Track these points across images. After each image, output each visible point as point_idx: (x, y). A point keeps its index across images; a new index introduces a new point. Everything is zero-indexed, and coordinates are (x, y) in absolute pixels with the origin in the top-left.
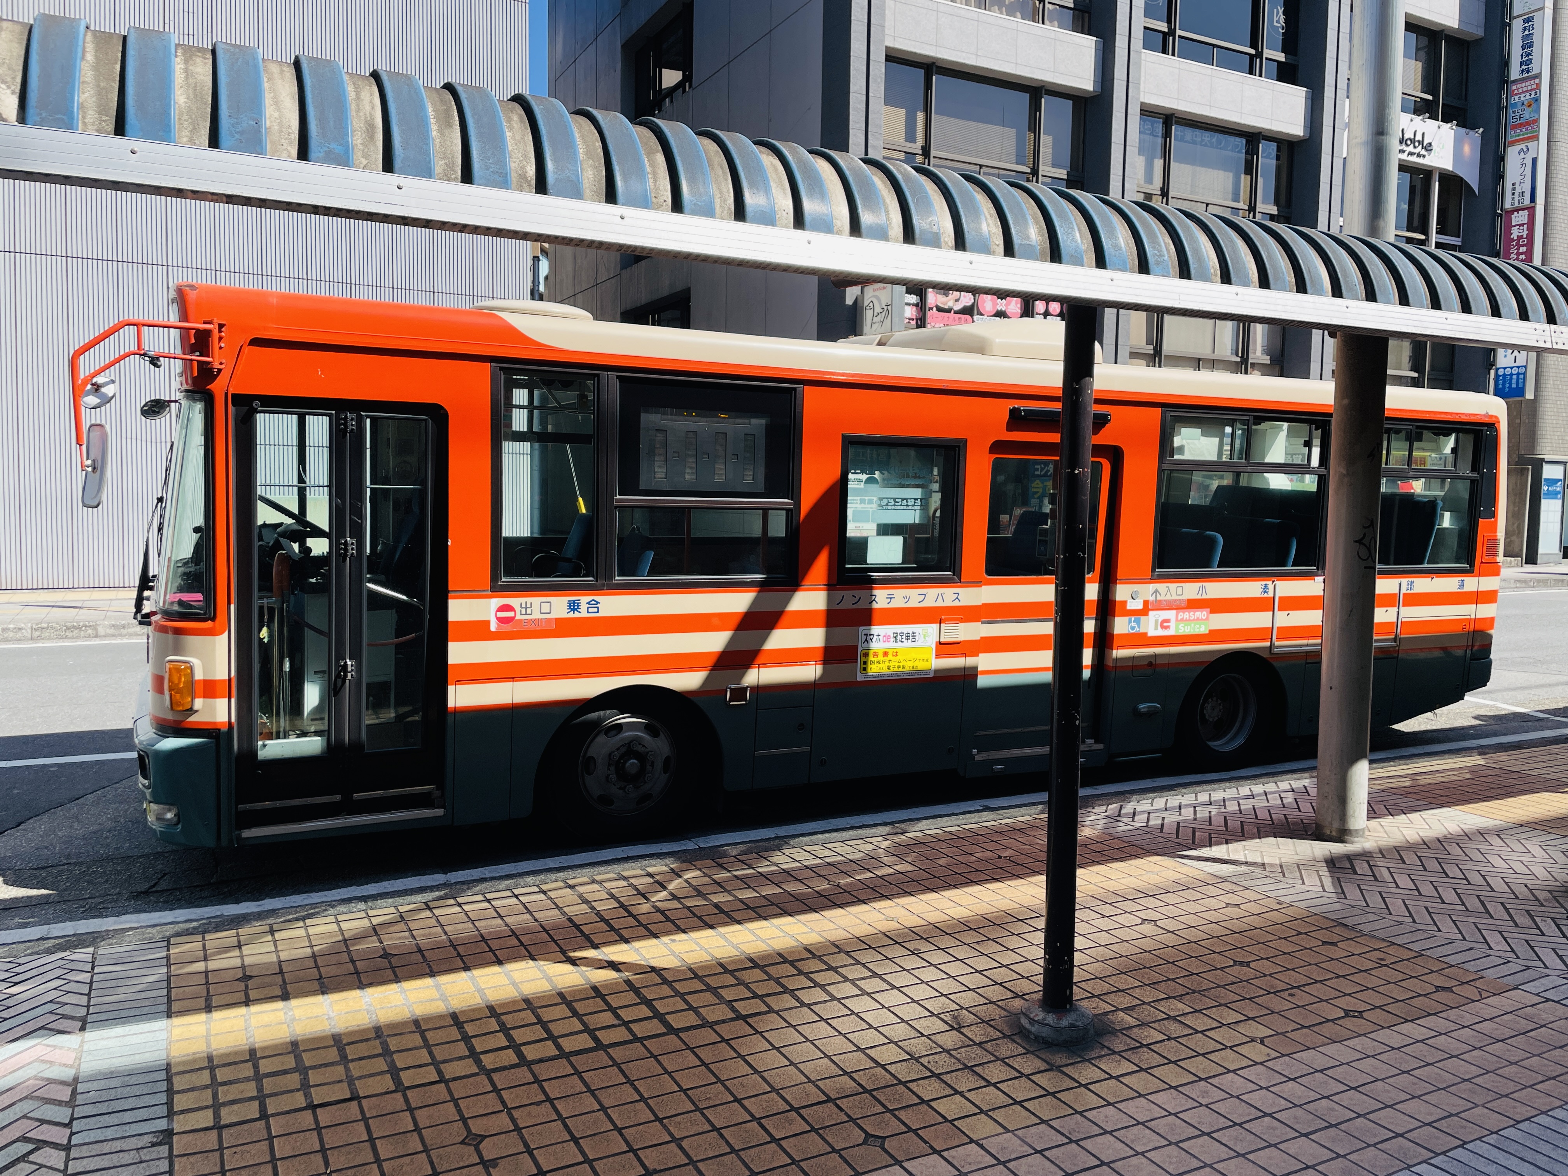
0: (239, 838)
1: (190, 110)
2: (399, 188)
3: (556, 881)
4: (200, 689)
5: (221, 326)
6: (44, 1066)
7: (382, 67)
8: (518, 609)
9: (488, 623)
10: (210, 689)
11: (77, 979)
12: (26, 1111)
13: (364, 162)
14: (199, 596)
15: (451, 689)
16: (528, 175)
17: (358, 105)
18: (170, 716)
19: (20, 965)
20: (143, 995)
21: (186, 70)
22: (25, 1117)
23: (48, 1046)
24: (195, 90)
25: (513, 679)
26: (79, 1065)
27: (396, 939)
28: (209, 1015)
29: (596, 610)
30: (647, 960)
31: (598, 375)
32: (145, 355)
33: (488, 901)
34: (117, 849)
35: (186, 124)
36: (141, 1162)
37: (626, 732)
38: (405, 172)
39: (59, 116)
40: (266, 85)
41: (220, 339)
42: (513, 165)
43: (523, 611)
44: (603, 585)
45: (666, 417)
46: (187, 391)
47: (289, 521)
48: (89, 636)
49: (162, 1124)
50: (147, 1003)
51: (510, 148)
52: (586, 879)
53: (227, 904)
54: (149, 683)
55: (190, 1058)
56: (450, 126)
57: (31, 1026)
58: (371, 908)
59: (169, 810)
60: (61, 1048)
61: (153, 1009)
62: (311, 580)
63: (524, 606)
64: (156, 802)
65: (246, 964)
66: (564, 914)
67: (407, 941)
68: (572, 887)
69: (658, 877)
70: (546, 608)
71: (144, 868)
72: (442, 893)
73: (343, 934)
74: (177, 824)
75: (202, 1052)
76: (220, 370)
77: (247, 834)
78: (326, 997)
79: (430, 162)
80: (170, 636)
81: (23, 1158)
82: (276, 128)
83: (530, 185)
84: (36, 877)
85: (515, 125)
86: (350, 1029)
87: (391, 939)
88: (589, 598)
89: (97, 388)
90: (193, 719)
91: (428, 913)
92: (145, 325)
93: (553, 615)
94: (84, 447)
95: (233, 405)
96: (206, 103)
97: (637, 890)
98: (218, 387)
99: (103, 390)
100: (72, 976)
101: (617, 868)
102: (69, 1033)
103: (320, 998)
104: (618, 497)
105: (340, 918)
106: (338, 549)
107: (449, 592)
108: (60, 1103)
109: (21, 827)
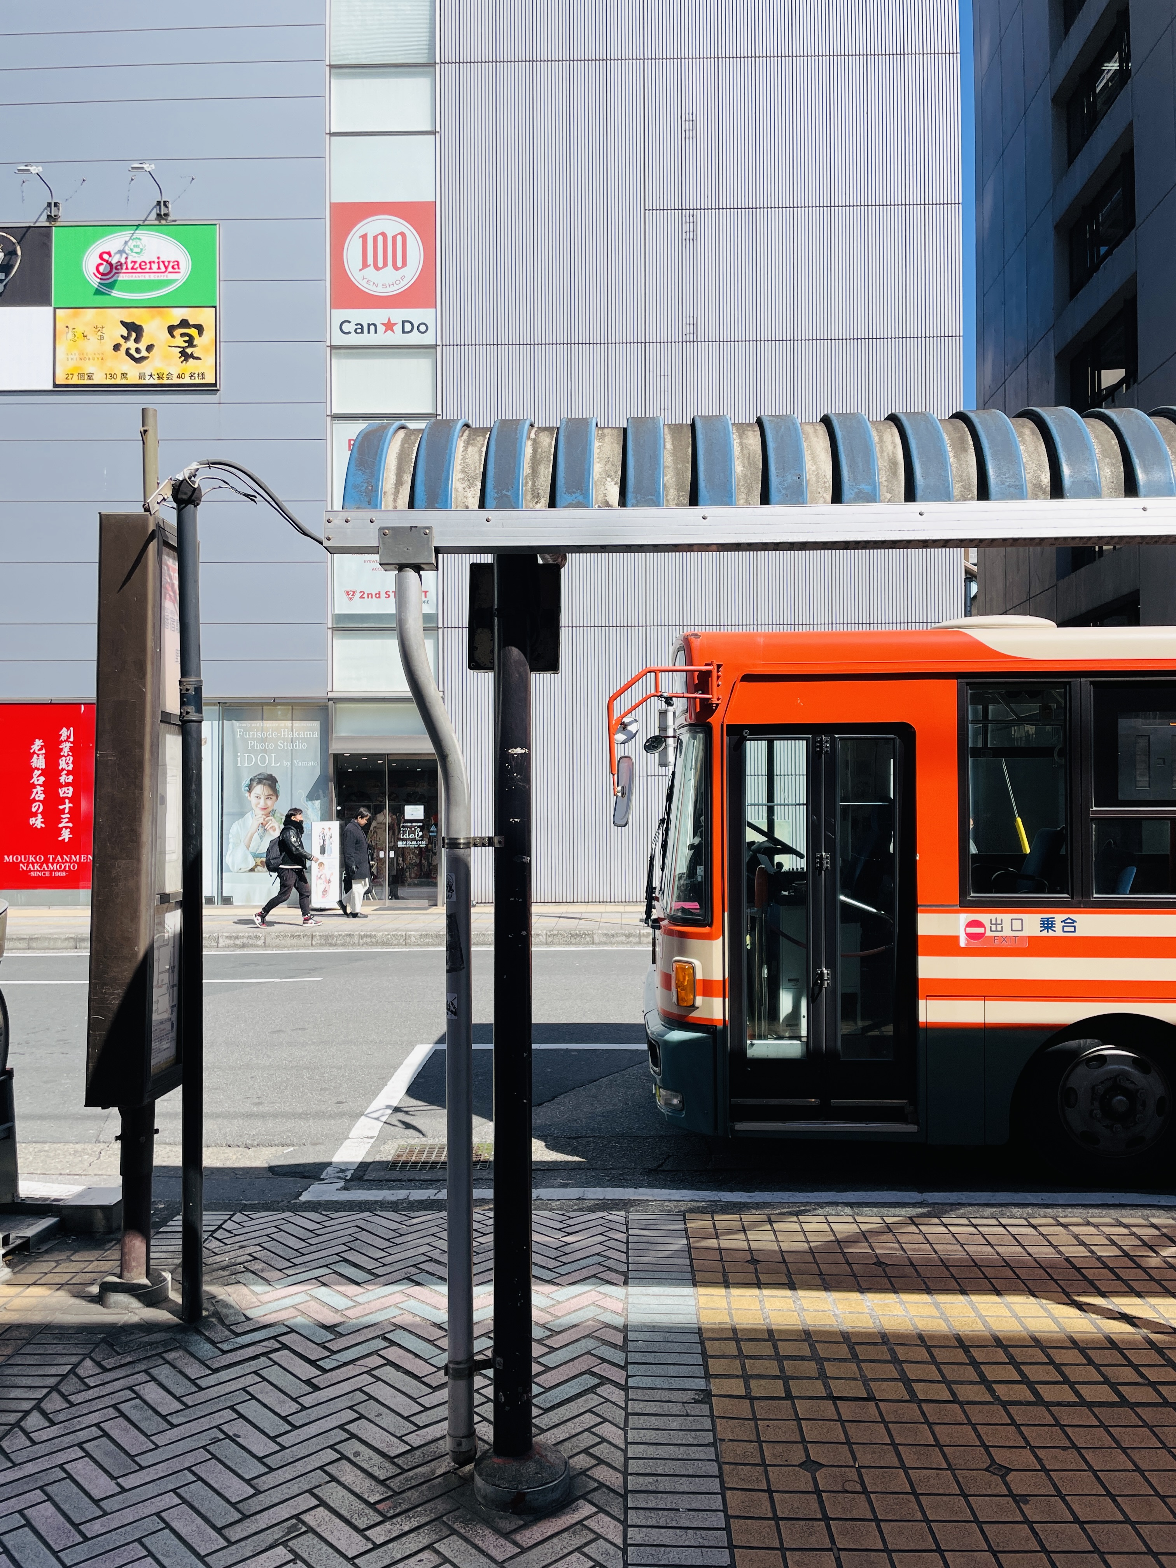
0: (732, 1128)
1: (745, 476)
2: (921, 514)
3: (1045, 1217)
4: (699, 987)
5: (719, 666)
6: (599, 1311)
7: (898, 410)
8: (988, 925)
9: (956, 938)
10: (708, 988)
11: (616, 1237)
12: (590, 1348)
13: (888, 496)
14: (696, 905)
15: (922, 1003)
16: (1042, 483)
17: (881, 447)
18: (675, 1010)
19: (570, 1218)
20: (671, 1261)
21: (741, 444)
22: (589, 1353)
23: (600, 1293)
24: (749, 459)
25: (984, 998)
26: (627, 1315)
27: (885, 1247)
28: (727, 1290)
29: (1072, 929)
30: (1167, 1319)
31: (1069, 683)
32: (661, 696)
33: (975, 1226)
34: (630, 1128)
35: (742, 489)
36: (688, 1415)
37: (1110, 1064)
38: (926, 499)
39: (650, 497)
40: (805, 444)
41: (718, 677)
42: (1028, 476)
43: (994, 928)
44: (1080, 902)
45: (1148, 721)
46: (690, 725)
47: (763, 839)
48: (588, 943)
49: (701, 1384)
50: (674, 1268)
51: (1024, 460)
52: (1079, 1220)
53: (724, 1191)
54: (657, 980)
55: (717, 1326)
56: (965, 450)
57: (585, 1273)
58: (858, 1215)
59: (676, 1097)
60: (611, 1297)
61: (680, 1275)
62: (783, 893)
63: (994, 922)
64: (665, 1088)
65: (752, 1247)
66: (1060, 1252)
67: (897, 1253)
68: (1065, 1226)
69: (1165, 1230)
70: (1017, 925)
71: (652, 1148)
72: (925, 1210)
73: (835, 1236)
74: (682, 1110)
75: (726, 1323)
76: (717, 705)
77: (740, 1126)
78: (829, 1294)
79: (948, 487)
80: (676, 939)
81: (592, 1390)
82: (814, 479)
83: (1044, 493)
84: (570, 1145)
85: (1028, 439)
86: (857, 1329)
87: (882, 1248)
88: (1065, 916)
89: (624, 726)
90: (695, 1014)
91: (913, 1229)
92: (661, 671)
93: (1026, 933)
94: (616, 776)
95: (727, 735)
96: (757, 468)
97: (1142, 1240)
98: (715, 720)
99: (629, 728)
100: (611, 1234)
101: (1115, 1213)
102: (615, 1284)
103: (823, 1294)
104: (1094, 809)
105: (830, 1219)
106: (814, 863)
107: (918, 906)
108: (615, 1346)
109: (556, 1100)
